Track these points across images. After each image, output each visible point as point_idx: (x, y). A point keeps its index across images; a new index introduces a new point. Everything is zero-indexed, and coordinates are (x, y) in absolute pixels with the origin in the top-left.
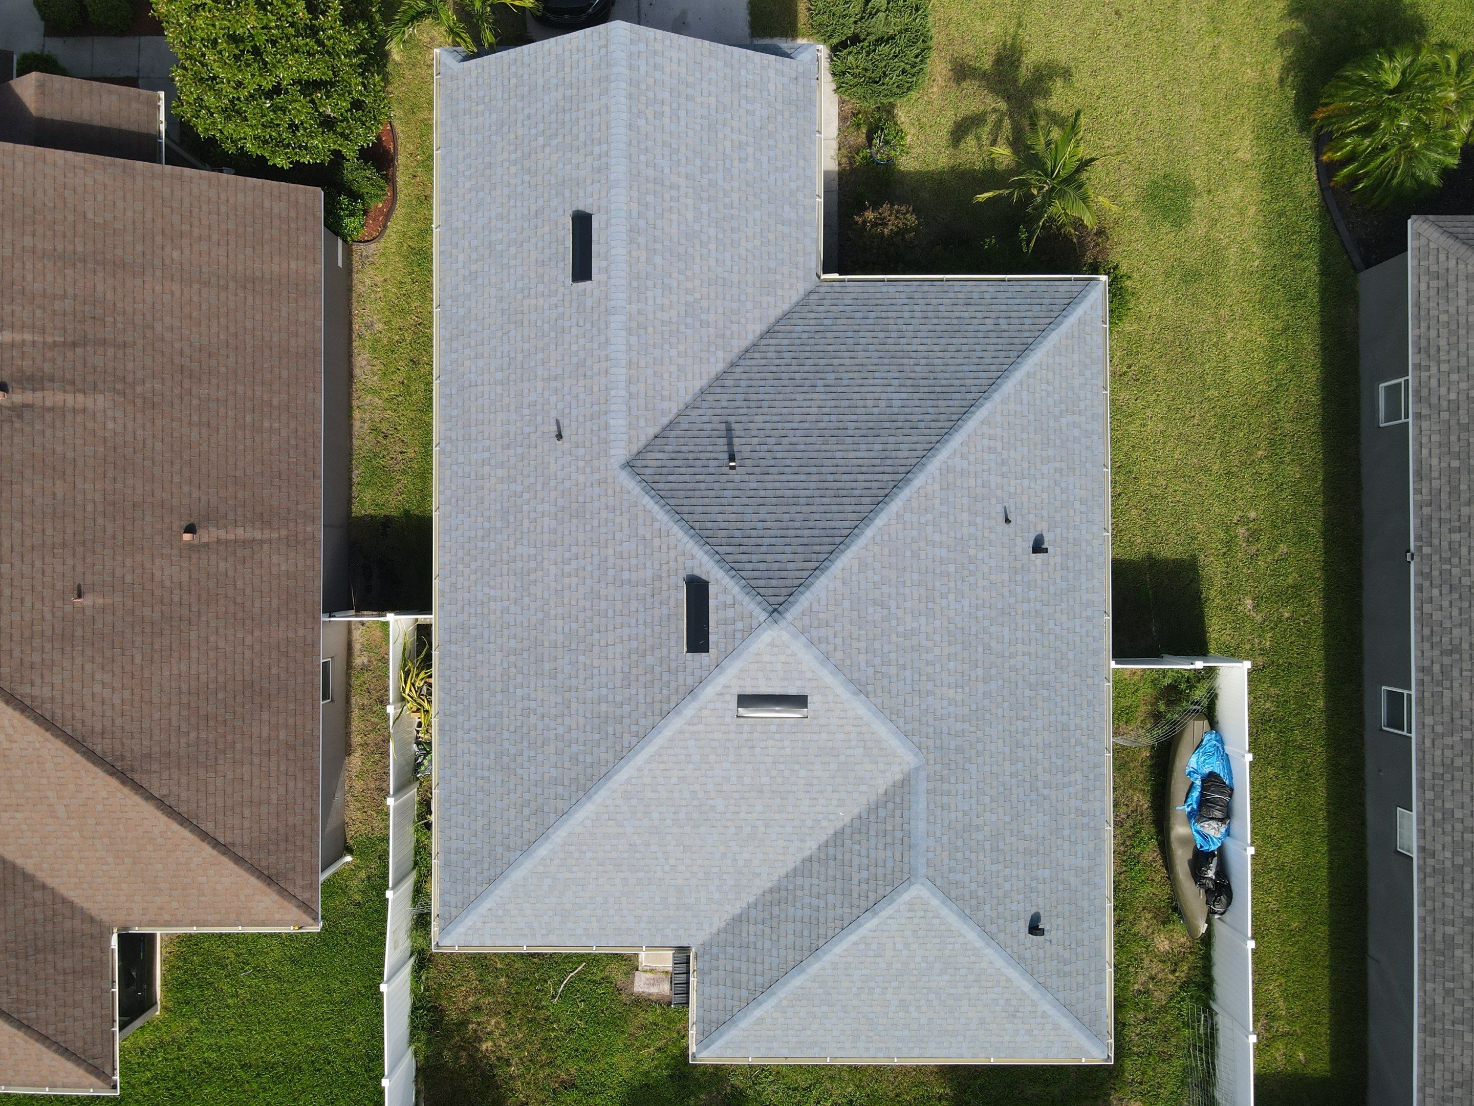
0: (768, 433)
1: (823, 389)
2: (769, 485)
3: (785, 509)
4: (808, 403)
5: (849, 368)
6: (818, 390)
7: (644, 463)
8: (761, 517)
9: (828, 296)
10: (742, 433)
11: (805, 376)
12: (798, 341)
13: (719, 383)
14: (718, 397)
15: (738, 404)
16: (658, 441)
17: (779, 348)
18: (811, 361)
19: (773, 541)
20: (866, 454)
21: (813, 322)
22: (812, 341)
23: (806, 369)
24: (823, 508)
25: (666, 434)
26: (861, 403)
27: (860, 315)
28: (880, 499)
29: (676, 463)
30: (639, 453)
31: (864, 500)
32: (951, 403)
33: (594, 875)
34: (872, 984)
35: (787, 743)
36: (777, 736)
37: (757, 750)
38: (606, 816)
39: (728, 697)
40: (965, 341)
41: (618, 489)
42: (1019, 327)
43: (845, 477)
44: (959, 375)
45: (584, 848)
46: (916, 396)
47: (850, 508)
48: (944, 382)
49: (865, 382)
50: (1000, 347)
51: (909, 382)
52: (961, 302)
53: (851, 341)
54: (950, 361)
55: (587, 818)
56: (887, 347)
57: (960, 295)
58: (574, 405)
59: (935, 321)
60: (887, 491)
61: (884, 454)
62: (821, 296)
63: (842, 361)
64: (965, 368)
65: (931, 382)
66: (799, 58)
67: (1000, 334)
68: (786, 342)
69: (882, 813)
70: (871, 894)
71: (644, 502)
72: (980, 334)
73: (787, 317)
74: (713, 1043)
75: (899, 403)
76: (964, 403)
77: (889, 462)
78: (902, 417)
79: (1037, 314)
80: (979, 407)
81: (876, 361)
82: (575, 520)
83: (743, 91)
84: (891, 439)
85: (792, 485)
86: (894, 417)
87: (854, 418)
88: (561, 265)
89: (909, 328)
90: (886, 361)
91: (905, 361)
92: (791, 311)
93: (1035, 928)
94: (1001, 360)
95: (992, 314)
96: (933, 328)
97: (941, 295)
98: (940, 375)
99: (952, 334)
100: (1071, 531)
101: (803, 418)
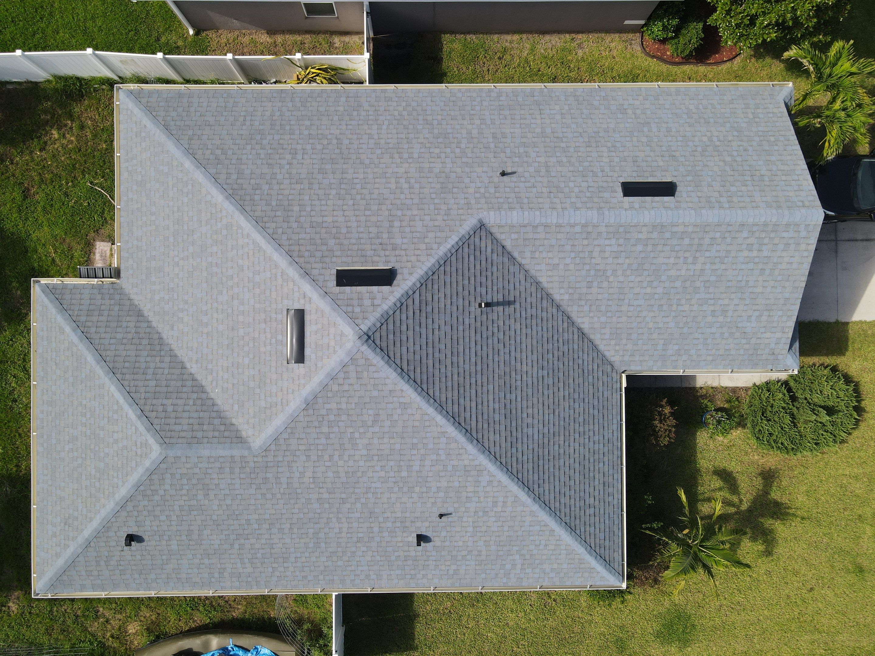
0: (507, 333)
1: (540, 375)
2: (467, 333)
3: (449, 346)
4: (530, 364)
5: (556, 394)
6: (540, 371)
7: (484, 238)
8: (442, 327)
9: (609, 379)
10: (507, 313)
11: (551, 362)
12: (576, 356)
13: (545, 296)
14: (534, 295)
15: (529, 310)
16: (500, 249)
17: (571, 342)
18: (561, 366)
19: (424, 336)
20: (491, 408)
21: (590, 367)
22: (576, 367)
23: (556, 362)
24: (449, 374)
25: (506, 255)
26: (530, 404)
27: (596, 403)
28: (457, 419)
29: (484, 263)
30: (491, 234)
31: (456, 407)
32: (531, 472)
33: (171, 204)
34: (88, 415)
35: (269, 348)
36: (274, 341)
37: (263, 326)
38: (214, 211)
39: (302, 301)
40: (577, 482)
41: (463, 217)
42: (587, 523)
43: (473, 392)
44: (552, 478)
45: (190, 196)
46: (536, 445)
47: (449, 395)
48: (546, 467)
49: (546, 407)
50: (573, 509)
51: (546, 441)
52: (606, 479)
53: (576, 396)
54: (562, 472)
55: (212, 197)
56: (572, 424)
57: (611, 478)
58: (527, 184)
59: (592, 460)
60: (463, 424)
61: (491, 422)
62: (610, 374)
63: (561, 389)
64: (557, 483)
65: (546, 458)
66: (789, 356)
67: (582, 508)
68: (576, 347)
69: (217, 421)
70: (154, 414)
71: (453, 237)
72: (582, 494)
73: (594, 348)
74: (46, 296)
75: (530, 433)
76: (531, 482)
77: (486, 426)
78: (520, 436)
79: (597, 536)
80: (528, 494)
81: (562, 415)
82: (439, 186)
83: (766, 313)
84: (503, 428)
85: (467, 351)
86: (519, 430)
87: (519, 399)
88: (635, 174)
89: (587, 440)
90: (562, 423)
91: (562, 438)
92: (598, 351)
93: (131, 539)
94: (563, 510)
95: (597, 502)
96: (587, 458)
97: (611, 464)
98: (551, 464)
99: (582, 473)
100: (434, 563)
101: (519, 360)
